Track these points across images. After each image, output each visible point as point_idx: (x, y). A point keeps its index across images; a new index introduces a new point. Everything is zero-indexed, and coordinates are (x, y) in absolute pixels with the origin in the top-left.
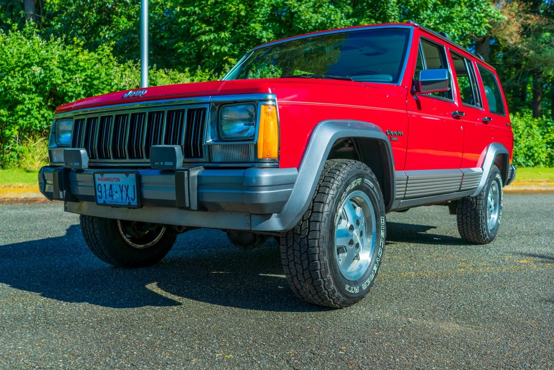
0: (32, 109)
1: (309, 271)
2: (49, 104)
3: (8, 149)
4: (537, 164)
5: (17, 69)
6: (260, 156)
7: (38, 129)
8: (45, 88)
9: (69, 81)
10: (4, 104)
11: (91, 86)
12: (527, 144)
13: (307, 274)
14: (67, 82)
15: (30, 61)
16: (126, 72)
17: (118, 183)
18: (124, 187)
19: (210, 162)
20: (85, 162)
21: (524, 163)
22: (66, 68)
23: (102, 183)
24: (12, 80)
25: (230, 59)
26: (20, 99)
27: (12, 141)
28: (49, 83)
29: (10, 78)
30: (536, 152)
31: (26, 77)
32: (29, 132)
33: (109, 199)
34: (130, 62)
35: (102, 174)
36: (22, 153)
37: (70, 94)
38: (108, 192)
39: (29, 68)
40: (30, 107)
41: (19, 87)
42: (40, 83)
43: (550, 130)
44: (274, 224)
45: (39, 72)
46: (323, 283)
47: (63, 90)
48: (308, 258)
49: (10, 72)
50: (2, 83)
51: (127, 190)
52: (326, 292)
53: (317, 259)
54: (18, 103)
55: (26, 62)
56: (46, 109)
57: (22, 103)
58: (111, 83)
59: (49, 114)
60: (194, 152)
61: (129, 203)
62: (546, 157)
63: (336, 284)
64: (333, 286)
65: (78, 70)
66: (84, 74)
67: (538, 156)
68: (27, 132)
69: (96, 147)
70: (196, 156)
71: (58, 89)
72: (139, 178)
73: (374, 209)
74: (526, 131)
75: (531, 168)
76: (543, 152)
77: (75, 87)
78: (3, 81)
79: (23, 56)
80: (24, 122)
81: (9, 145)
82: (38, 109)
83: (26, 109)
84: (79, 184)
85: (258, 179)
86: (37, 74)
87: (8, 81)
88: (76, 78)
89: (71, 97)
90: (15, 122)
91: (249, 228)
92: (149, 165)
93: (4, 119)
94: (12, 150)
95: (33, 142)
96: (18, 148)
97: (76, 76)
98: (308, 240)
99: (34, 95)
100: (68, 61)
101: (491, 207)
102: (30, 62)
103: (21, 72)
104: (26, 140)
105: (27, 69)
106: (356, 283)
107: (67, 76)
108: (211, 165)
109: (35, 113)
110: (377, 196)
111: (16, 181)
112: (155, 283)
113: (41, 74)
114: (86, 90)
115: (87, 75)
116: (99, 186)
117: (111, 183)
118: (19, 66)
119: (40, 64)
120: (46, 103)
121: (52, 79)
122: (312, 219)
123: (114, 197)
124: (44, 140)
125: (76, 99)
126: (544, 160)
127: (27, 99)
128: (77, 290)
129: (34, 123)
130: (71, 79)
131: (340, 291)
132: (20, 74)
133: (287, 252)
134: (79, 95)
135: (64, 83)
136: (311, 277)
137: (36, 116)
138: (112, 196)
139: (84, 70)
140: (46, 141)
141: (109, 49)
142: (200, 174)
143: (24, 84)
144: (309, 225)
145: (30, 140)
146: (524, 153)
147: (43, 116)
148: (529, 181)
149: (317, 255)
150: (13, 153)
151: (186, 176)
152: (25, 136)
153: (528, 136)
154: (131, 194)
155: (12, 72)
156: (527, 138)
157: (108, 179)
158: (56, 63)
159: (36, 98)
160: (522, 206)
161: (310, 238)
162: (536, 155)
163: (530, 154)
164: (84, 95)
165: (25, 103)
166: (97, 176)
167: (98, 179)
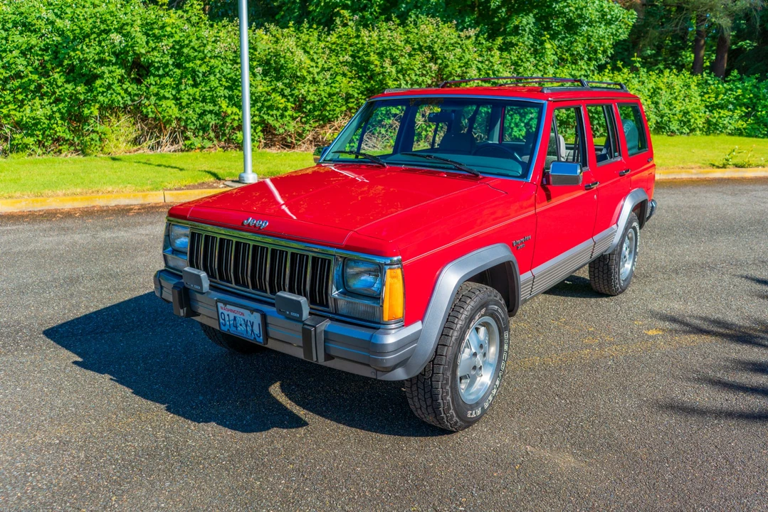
0: (113, 84)
1: (433, 407)
2: (133, 76)
3: (88, 130)
4: (692, 130)
5: (93, 37)
6: (386, 318)
7: (122, 106)
8: (126, 58)
9: (153, 49)
10: (80, 78)
11: (180, 53)
12: (683, 108)
13: (430, 410)
14: (152, 50)
15: (108, 26)
16: (221, 34)
17: (243, 317)
18: (249, 322)
19: (336, 314)
20: (206, 284)
21: (678, 130)
22: (151, 33)
23: (226, 313)
24: (88, 51)
25: (342, 11)
26: (98, 73)
27: (92, 121)
28: (131, 53)
29: (84, 47)
30: (693, 118)
31: (103, 46)
32: (110, 108)
33: (234, 329)
34: (225, 21)
35: (226, 303)
36: (105, 134)
37: (156, 65)
38: (232, 322)
39: (106, 33)
40: (111, 82)
41: (96, 59)
42: (120, 53)
43: (710, 91)
44: (400, 374)
45: (118, 41)
46: (445, 418)
47: (148, 60)
48: (431, 397)
49: (84, 40)
50: (76, 54)
51: (252, 326)
52: (449, 424)
53: (440, 398)
54: (96, 77)
55: (102, 27)
56: (129, 82)
57: (101, 76)
58: (204, 50)
59: (132, 88)
60: (319, 298)
61: (255, 338)
62: (703, 123)
63: (458, 416)
64: (455, 418)
65: (165, 36)
66: (171, 40)
67: (694, 122)
68: (109, 110)
69: (216, 267)
70: (321, 304)
71: (142, 59)
72: (264, 317)
73: (498, 326)
74: (683, 92)
75: (685, 136)
76: (700, 117)
77: (162, 57)
78: (77, 52)
79: (99, 20)
80: (104, 98)
81: (89, 125)
82: (120, 84)
83: (106, 84)
84: (200, 304)
85: (384, 345)
86: (117, 43)
87: (82, 50)
88: (162, 46)
89: (158, 69)
90: (95, 100)
91: (375, 377)
92: (274, 301)
93: (82, 97)
94: (93, 131)
95: (116, 120)
96: (99, 128)
97: (163, 44)
98: (431, 381)
99: (114, 67)
100: (151, 24)
101: (625, 257)
102: (107, 28)
103: (97, 39)
104: (108, 118)
105: (104, 36)
106: (477, 404)
107: (152, 44)
108: (337, 317)
109: (116, 87)
110: (501, 316)
111: (104, 183)
112: (278, 384)
113: (121, 42)
114: (174, 58)
115: (175, 41)
116: (223, 314)
117: (235, 315)
118: (94, 32)
119: (119, 30)
120: (129, 75)
121: (135, 48)
122: (436, 362)
123: (239, 329)
124: (129, 118)
125: (163, 69)
126: (701, 126)
127: (106, 71)
128: (201, 398)
129: (116, 100)
130: (156, 47)
131: (461, 420)
132: (97, 43)
133: (411, 387)
134: (167, 65)
135: (149, 52)
136: (435, 412)
137: (118, 92)
138: (236, 327)
139: (171, 36)
140: (131, 119)
141: (199, 4)
142: (326, 329)
143: (102, 55)
144: (433, 367)
145: (113, 119)
146: (679, 120)
147: (126, 91)
148: (679, 168)
149: (440, 396)
150: (94, 136)
151: (313, 333)
152: (107, 114)
153: (685, 97)
154: (256, 330)
155: (87, 40)
156: (684, 100)
157: (231, 311)
158: (138, 29)
159: (118, 71)
160: (667, 211)
161: (433, 380)
162: (692, 120)
163: (685, 120)
164: (173, 65)
165: (105, 76)
166: (220, 305)
167: (222, 308)
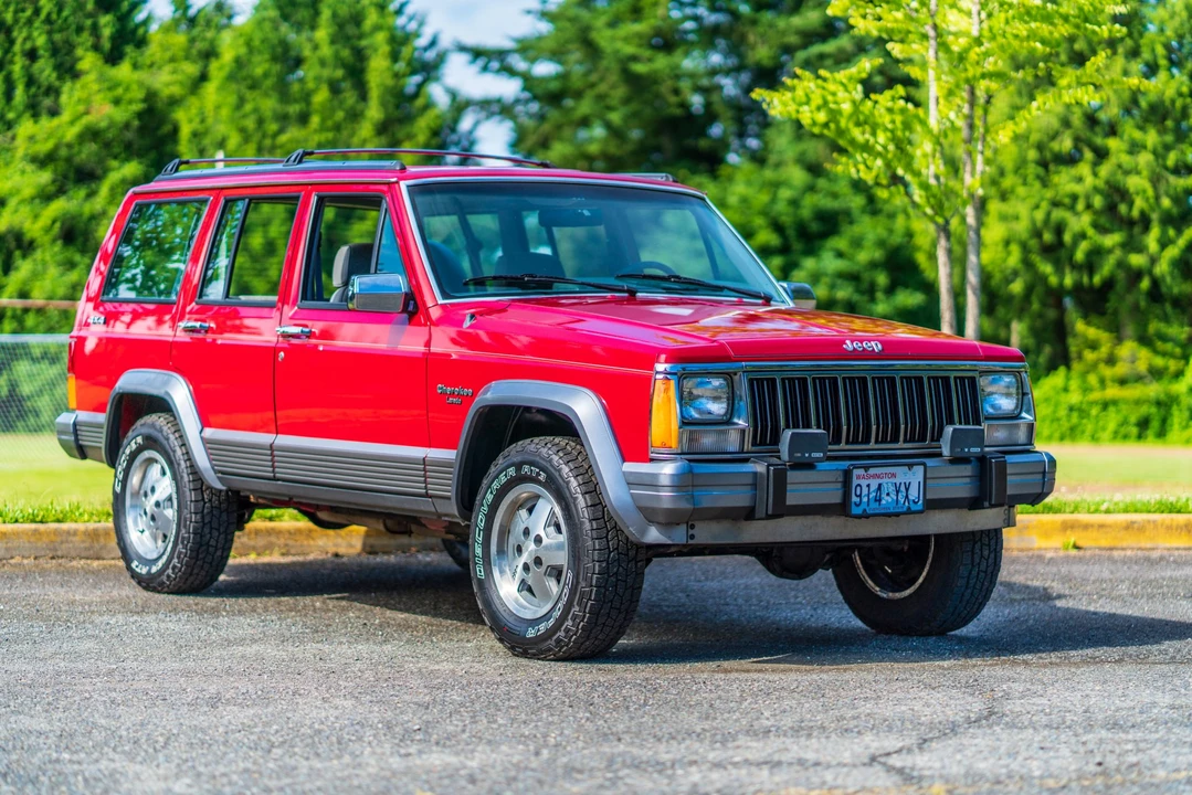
17: (894, 480)
18: (903, 485)
23: (864, 483)
33: (874, 505)
35: (866, 468)
38: (872, 495)
51: (907, 490)
61: (909, 508)
72: (925, 469)
116: (859, 488)
117: (880, 481)
123: (883, 502)
138: (880, 500)
154: (913, 494)
157: (875, 476)
166: (856, 472)
167: (858, 477)
